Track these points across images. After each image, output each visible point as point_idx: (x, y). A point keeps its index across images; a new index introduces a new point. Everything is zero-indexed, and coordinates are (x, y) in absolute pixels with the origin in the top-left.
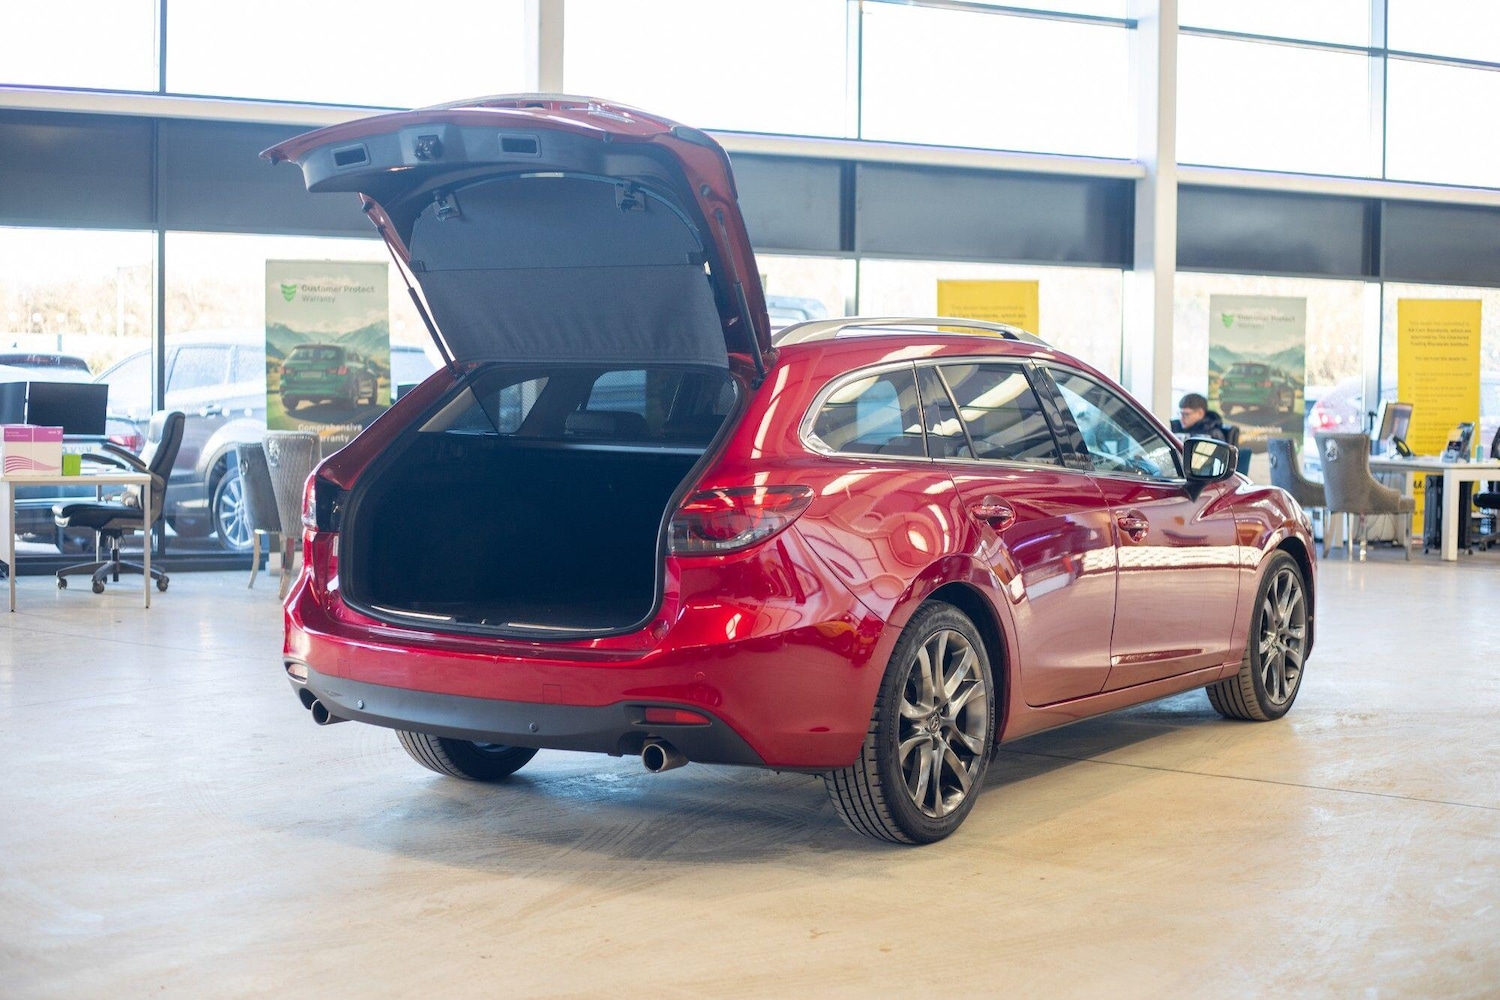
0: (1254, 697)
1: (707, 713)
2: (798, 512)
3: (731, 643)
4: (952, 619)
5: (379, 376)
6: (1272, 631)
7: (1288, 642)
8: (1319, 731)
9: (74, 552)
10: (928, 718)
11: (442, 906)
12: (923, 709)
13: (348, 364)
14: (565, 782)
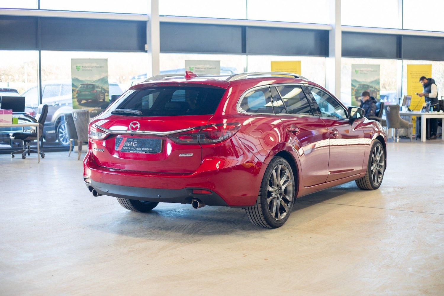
0: (369, 183)
1: (211, 191)
2: (237, 130)
3: (217, 170)
4: (282, 162)
5: (105, 93)
6: (374, 163)
7: (379, 166)
8: (389, 193)
9: (16, 147)
10: (276, 191)
11: (134, 249)
12: (274, 188)
13: (97, 89)
14: (168, 212)
